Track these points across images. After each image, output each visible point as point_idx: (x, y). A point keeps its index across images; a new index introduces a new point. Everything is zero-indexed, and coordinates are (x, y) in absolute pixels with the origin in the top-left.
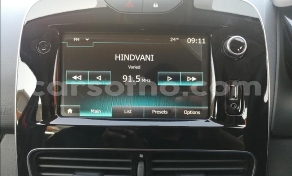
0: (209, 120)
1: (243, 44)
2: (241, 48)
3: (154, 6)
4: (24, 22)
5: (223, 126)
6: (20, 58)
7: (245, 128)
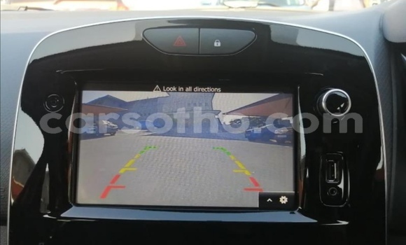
0: (296, 212)
1: (345, 100)
2: (342, 106)
3: (215, 44)
4: (29, 60)
5: (315, 221)
6: (21, 109)
7: (347, 225)
